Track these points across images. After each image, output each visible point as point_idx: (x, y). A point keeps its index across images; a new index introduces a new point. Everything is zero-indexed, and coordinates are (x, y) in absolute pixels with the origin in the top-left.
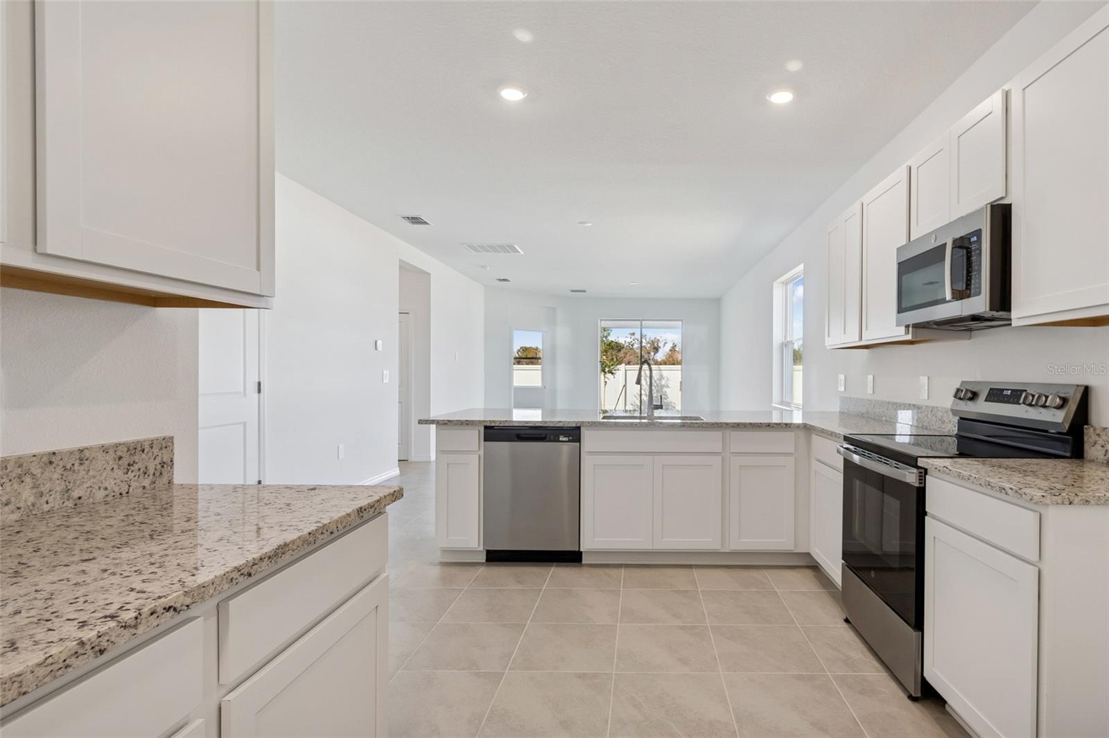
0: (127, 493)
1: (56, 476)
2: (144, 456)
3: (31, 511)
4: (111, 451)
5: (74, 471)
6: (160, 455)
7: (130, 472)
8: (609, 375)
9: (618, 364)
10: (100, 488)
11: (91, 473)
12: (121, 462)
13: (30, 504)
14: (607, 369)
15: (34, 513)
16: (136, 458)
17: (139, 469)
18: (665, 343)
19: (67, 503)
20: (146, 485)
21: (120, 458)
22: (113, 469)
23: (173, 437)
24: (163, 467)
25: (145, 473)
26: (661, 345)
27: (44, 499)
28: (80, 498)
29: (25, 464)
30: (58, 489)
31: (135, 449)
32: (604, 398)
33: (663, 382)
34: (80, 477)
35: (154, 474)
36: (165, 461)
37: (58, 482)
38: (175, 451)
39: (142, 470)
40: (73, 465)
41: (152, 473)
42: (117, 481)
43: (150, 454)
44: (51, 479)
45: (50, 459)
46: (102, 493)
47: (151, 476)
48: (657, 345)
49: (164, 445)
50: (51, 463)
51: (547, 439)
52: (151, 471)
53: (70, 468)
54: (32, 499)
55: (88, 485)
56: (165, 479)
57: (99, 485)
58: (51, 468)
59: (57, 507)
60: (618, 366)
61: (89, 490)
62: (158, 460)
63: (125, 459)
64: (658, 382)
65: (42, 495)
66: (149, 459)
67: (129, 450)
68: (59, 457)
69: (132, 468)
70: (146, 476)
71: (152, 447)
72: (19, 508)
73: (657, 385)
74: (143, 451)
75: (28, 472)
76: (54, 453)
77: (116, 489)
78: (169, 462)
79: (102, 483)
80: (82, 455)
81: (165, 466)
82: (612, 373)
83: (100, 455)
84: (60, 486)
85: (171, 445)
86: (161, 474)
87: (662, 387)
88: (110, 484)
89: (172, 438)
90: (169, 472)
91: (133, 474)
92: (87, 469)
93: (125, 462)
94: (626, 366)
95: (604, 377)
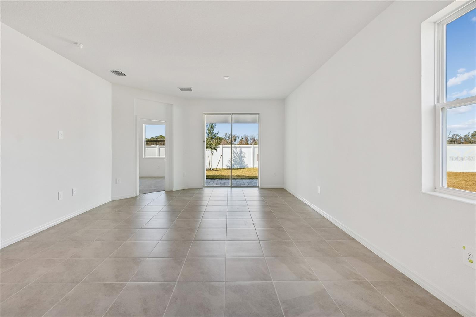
8: (214, 150)
9: (218, 145)
14: (213, 147)
18: (239, 137)
26: (237, 138)
32: (212, 162)
33: (242, 155)
48: (236, 138)
60: (219, 146)
64: (240, 155)
73: (239, 156)
82: (215, 149)
87: (242, 157)
94: (223, 146)
95: (211, 151)
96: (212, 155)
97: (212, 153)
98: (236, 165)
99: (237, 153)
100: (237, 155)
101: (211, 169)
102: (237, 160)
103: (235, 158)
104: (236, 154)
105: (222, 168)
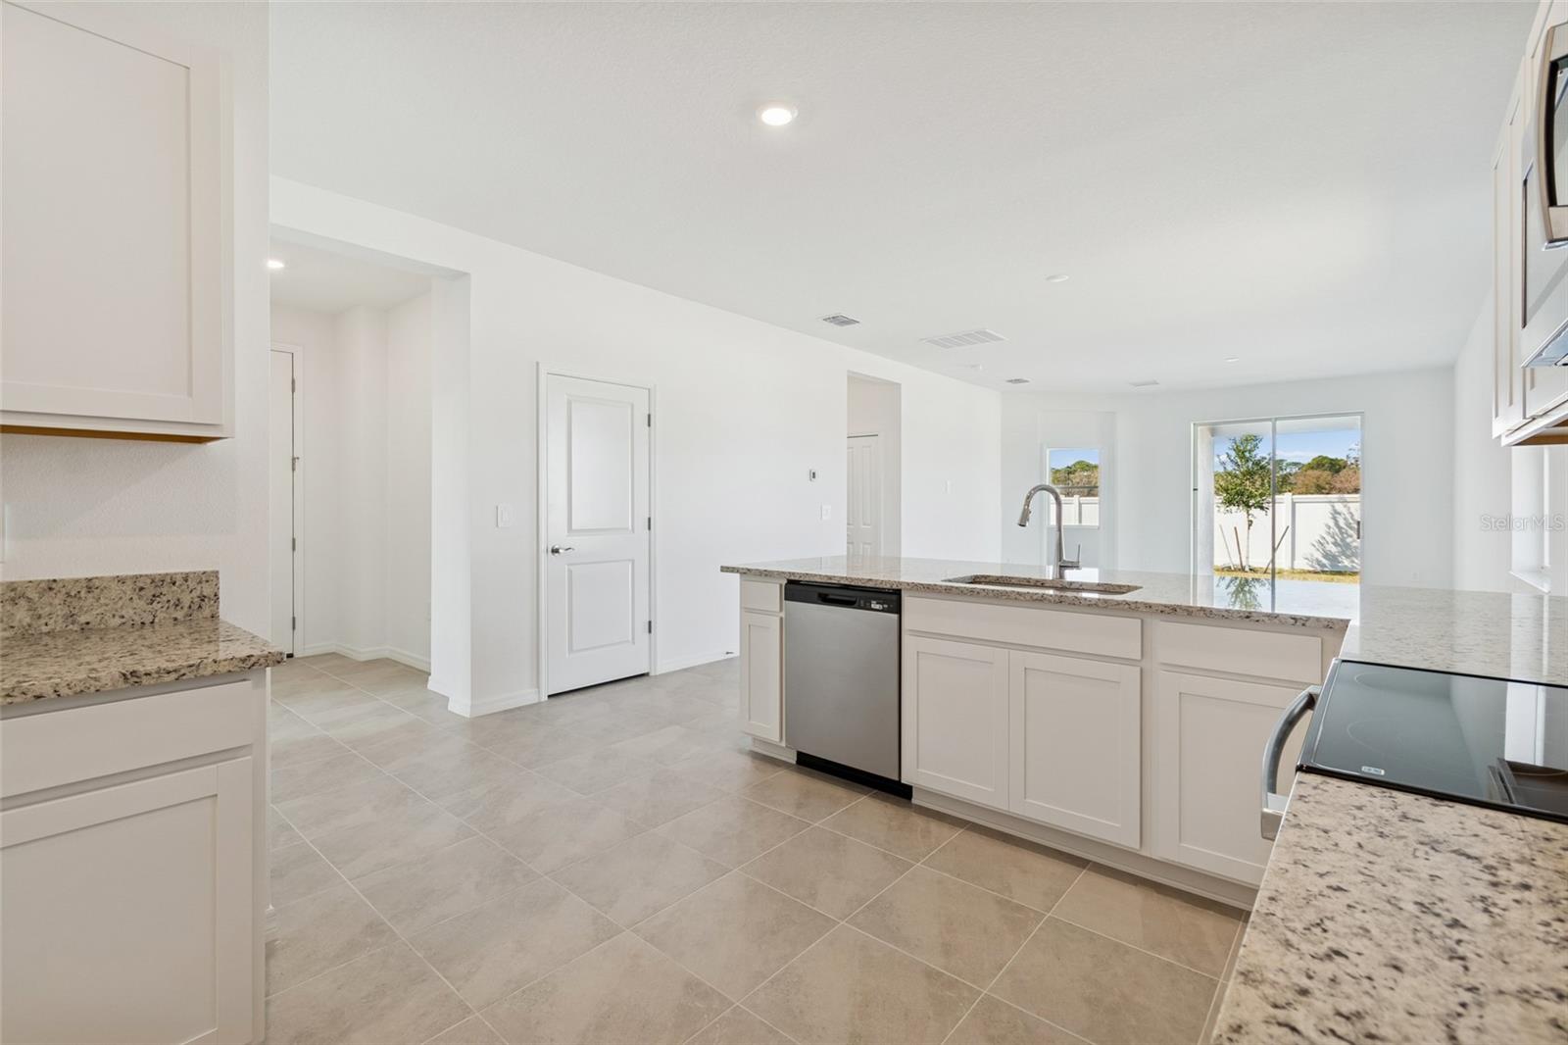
0: (152, 623)
1: (57, 601)
2: (174, 588)
3: (27, 630)
4: (129, 582)
5: (80, 598)
6: (199, 588)
7: (155, 603)
8: (1257, 511)
10: (114, 616)
11: (102, 601)
12: (142, 593)
13: (25, 624)
14: (1251, 501)
15: (30, 632)
16: (164, 590)
17: (169, 601)
19: (71, 626)
20: (179, 617)
21: (141, 589)
22: (132, 598)
23: (217, 572)
24: (203, 600)
25: (177, 605)
27: (43, 621)
28: (88, 623)
29: (19, 589)
30: (59, 613)
31: (163, 581)
32: (1247, 548)
34: (88, 603)
35: (190, 607)
36: (205, 594)
37: (59, 607)
38: (221, 585)
39: (172, 602)
40: (79, 592)
41: (187, 605)
42: (138, 611)
43: (184, 587)
44: (51, 604)
45: (50, 586)
46: (117, 621)
47: (186, 609)
49: (204, 579)
50: (50, 589)
51: (857, 604)
52: (186, 602)
53: (75, 595)
54: (28, 620)
55: (97, 612)
56: (207, 612)
57: (114, 612)
58: (52, 593)
59: (58, 629)
60: (1277, 497)
61: (99, 617)
62: (197, 593)
63: (147, 591)
65: (40, 617)
66: (183, 591)
67: (153, 581)
68: (61, 584)
69: (158, 599)
70: (178, 608)
71: (186, 581)
72: (12, 627)
74: (174, 584)
75: (23, 596)
76: (55, 581)
77: (136, 618)
78: (212, 596)
79: (117, 611)
80: (90, 585)
81: (206, 600)
82: (1262, 508)
83: (114, 585)
84: (61, 611)
85: (215, 579)
86: (200, 607)
88: (128, 612)
89: (216, 574)
90: (212, 606)
91: (160, 605)
92: (97, 597)
93: (148, 593)
94: (1294, 497)
95: (1245, 513)
96: (1250, 525)
97: (1251, 518)
98: (1348, 557)
99: (1348, 516)
100: (1349, 525)
101: (1247, 569)
102: (1349, 540)
103: (1342, 533)
104: (1345, 519)
105: (1293, 568)
